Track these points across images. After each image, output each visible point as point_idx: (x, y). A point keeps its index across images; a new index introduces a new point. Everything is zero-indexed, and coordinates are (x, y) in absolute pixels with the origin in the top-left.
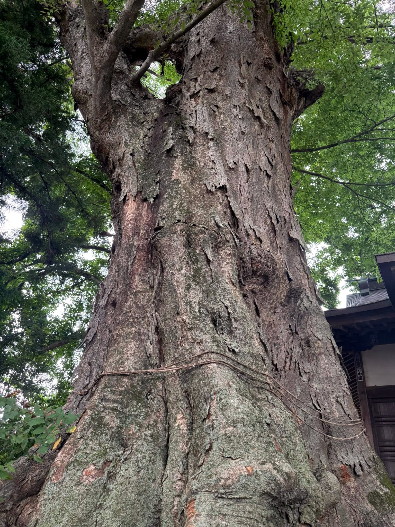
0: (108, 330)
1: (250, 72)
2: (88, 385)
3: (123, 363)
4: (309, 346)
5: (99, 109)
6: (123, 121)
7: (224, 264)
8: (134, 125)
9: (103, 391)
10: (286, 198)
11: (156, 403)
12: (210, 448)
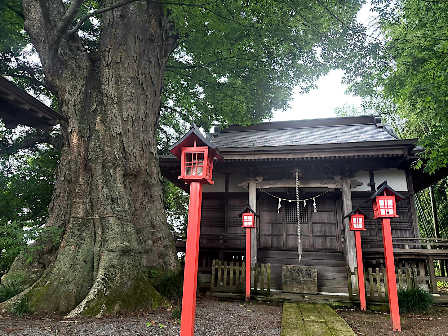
0: (66, 192)
1: (141, 47)
2: (59, 214)
3: (79, 213)
4: (152, 198)
5: (51, 66)
6: (66, 74)
7: (118, 174)
8: (73, 79)
9: (72, 223)
10: (151, 130)
11: (91, 226)
12: (108, 241)
